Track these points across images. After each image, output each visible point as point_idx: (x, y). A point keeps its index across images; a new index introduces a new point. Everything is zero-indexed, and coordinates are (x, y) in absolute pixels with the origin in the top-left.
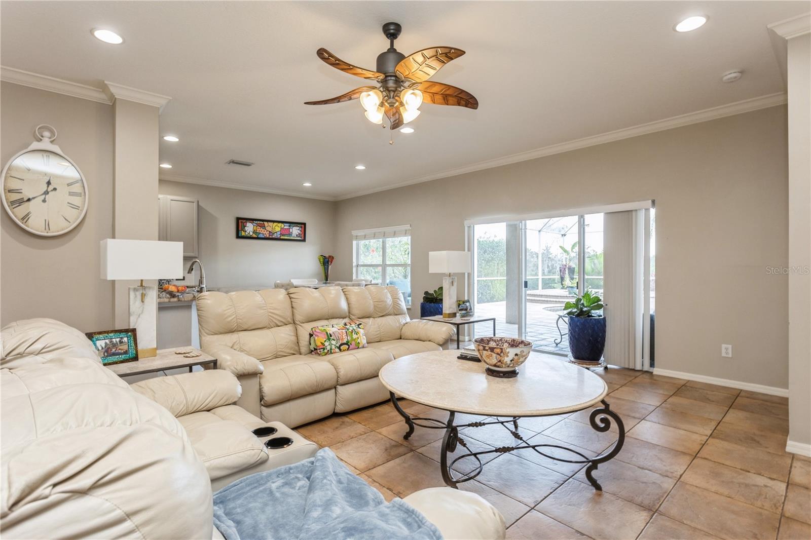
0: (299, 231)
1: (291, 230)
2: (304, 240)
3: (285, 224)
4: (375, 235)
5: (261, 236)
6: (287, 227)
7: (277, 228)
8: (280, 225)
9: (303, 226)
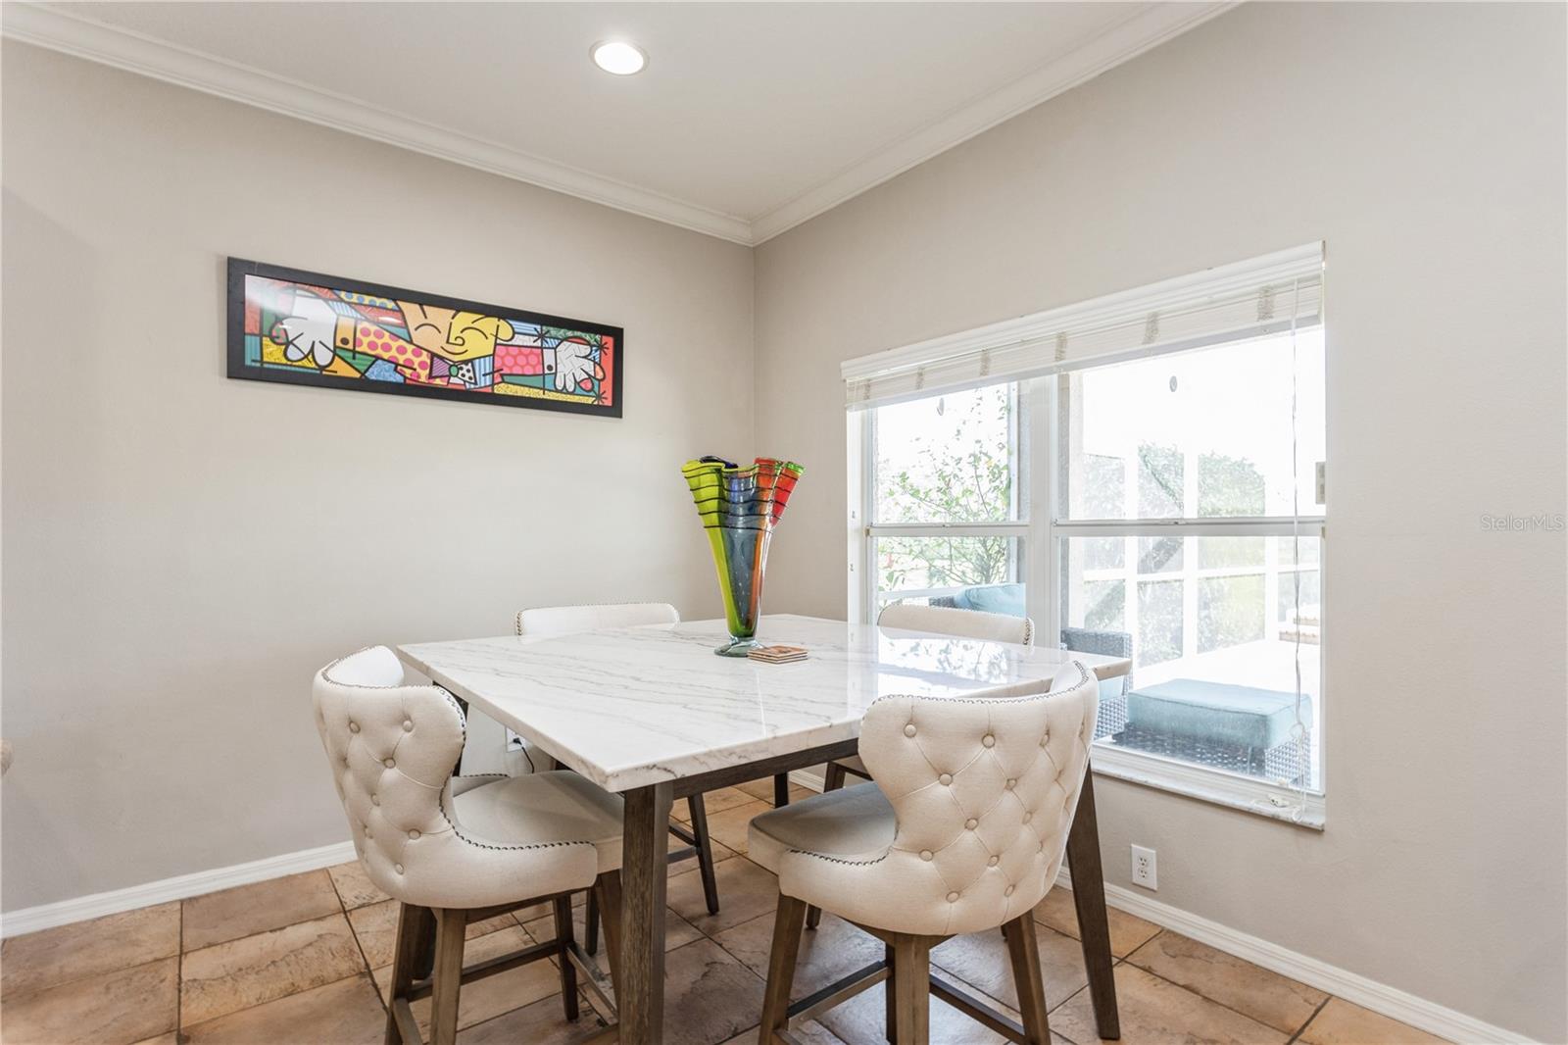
0: (589, 366)
1: (549, 357)
2: (615, 410)
3: (519, 326)
4: (986, 360)
5: (380, 373)
6: (529, 341)
7: (478, 339)
8: (489, 324)
9: (609, 341)
